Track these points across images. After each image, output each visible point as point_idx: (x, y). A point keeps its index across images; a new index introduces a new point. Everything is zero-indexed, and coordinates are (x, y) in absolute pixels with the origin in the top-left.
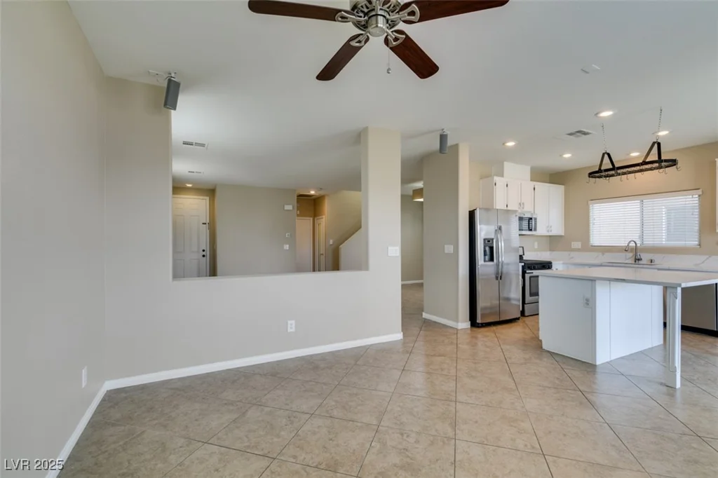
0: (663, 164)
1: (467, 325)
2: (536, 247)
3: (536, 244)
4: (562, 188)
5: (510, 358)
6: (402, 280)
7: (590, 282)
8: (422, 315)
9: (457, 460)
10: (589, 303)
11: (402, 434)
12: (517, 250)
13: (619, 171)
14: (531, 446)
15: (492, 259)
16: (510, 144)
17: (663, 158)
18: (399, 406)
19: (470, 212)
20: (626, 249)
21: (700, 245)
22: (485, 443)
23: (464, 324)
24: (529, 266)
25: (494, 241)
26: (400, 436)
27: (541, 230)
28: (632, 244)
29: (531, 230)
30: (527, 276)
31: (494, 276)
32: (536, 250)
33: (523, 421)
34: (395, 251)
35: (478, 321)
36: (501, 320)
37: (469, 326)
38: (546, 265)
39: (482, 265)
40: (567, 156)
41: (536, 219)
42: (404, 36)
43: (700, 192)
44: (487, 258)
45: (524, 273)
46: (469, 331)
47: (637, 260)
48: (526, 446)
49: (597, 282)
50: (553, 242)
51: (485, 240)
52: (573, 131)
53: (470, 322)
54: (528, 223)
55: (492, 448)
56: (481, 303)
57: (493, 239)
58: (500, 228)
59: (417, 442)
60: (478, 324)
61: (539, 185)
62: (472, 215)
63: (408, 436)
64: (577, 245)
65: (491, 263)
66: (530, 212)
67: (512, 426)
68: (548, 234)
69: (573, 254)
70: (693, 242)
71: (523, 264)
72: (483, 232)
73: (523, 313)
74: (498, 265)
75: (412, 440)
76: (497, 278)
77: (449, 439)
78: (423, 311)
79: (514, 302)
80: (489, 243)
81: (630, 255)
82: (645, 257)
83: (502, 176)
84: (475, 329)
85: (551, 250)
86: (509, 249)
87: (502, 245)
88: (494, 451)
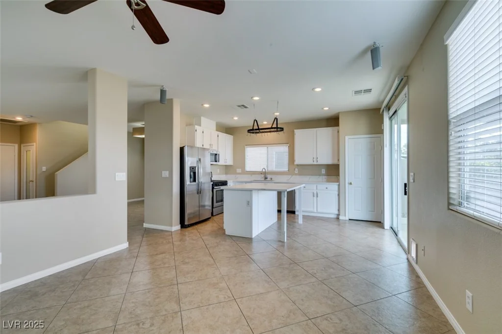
0: (279, 129)
1: (178, 227)
2: (218, 172)
3: (218, 170)
4: (232, 136)
5: (208, 244)
6: (128, 199)
7: (249, 192)
8: (143, 225)
9: (184, 326)
10: (249, 203)
11: (138, 325)
12: (209, 173)
13: (261, 131)
14: (228, 296)
15: (195, 180)
16: (206, 106)
17: (278, 126)
18: (133, 302)
19: (180, 148)
20: (261, 173)
21: (288, 170)
22: (201, 306)
23: (177, 227)
24: (216, 184)
25: (196, 168)
26: (137, 327)
27: (222, 162)
28: (264, 170)
29: (216, 161)
30: (215, 190)
31: (196, 192)
32: (219, 174)
33: (221, 283)
34: (122, 177)
35: (186, 224)
36: (200, 220)
37: (180, 228)
38: (224, 183)
39: (189, 185)
40: (236, 118)
41: (219, 155)
42: (145, 5)
43: (288, 145)
44: (192, 179)
45: (213, 188)
46: (180, 232)
47: (266, 178)
48: (225, 298)
49: (253, 191)
50: (227, 169)
51: (190, 167)
52: (240, 105)
53: (180, 225)
54: (216, 157)
55: (205, 308)
56: (188, 211)
57: (195, 167)
58: (200, 160)
59: (152, 325)
60: (186, 225)
61: (221, 134)
62: (182, 150)
63: (143, 324)
64: (239, 171)
65: (194, 183)
66: (215, 150)
67: (215, 288)
68: (225, 164)
69: (238, 176)
70: (286, 169)
71: (212, 183)
72: (189, 162)
73: (212, 215)
74: (198, 185)
75: (147, 325)
76: (198, 193)
77: (176, 313)
78: (144, 222)
79: (207, 208)
80: (193, 169)
81: (263, 176)
82: (269, 177)
83: (200, 126)
84: (184, 229)
85: (226, 174)
86: (205, 174)
87: (201, 171)
88: (207, 309)
